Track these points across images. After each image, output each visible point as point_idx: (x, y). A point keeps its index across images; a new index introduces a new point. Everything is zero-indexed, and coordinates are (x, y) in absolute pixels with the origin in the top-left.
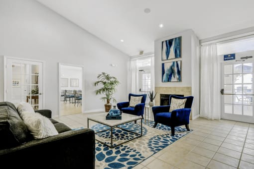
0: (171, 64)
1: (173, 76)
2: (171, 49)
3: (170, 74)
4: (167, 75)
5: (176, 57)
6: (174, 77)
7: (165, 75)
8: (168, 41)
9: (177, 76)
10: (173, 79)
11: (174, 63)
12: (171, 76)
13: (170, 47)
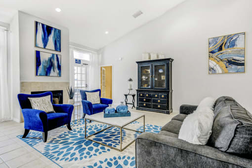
0: (50, 56)
1: (52, 70)
2: (49, 38)
3: (48, 66)
4: (44, 67)
5: (56, 49)
6: (54, 71)
7: (41, 66)
8: (45, 26)
9: (57, 70)
10: (52, 73)
11: (53, 55)
12: (50, 70)
13: (49, 35)
